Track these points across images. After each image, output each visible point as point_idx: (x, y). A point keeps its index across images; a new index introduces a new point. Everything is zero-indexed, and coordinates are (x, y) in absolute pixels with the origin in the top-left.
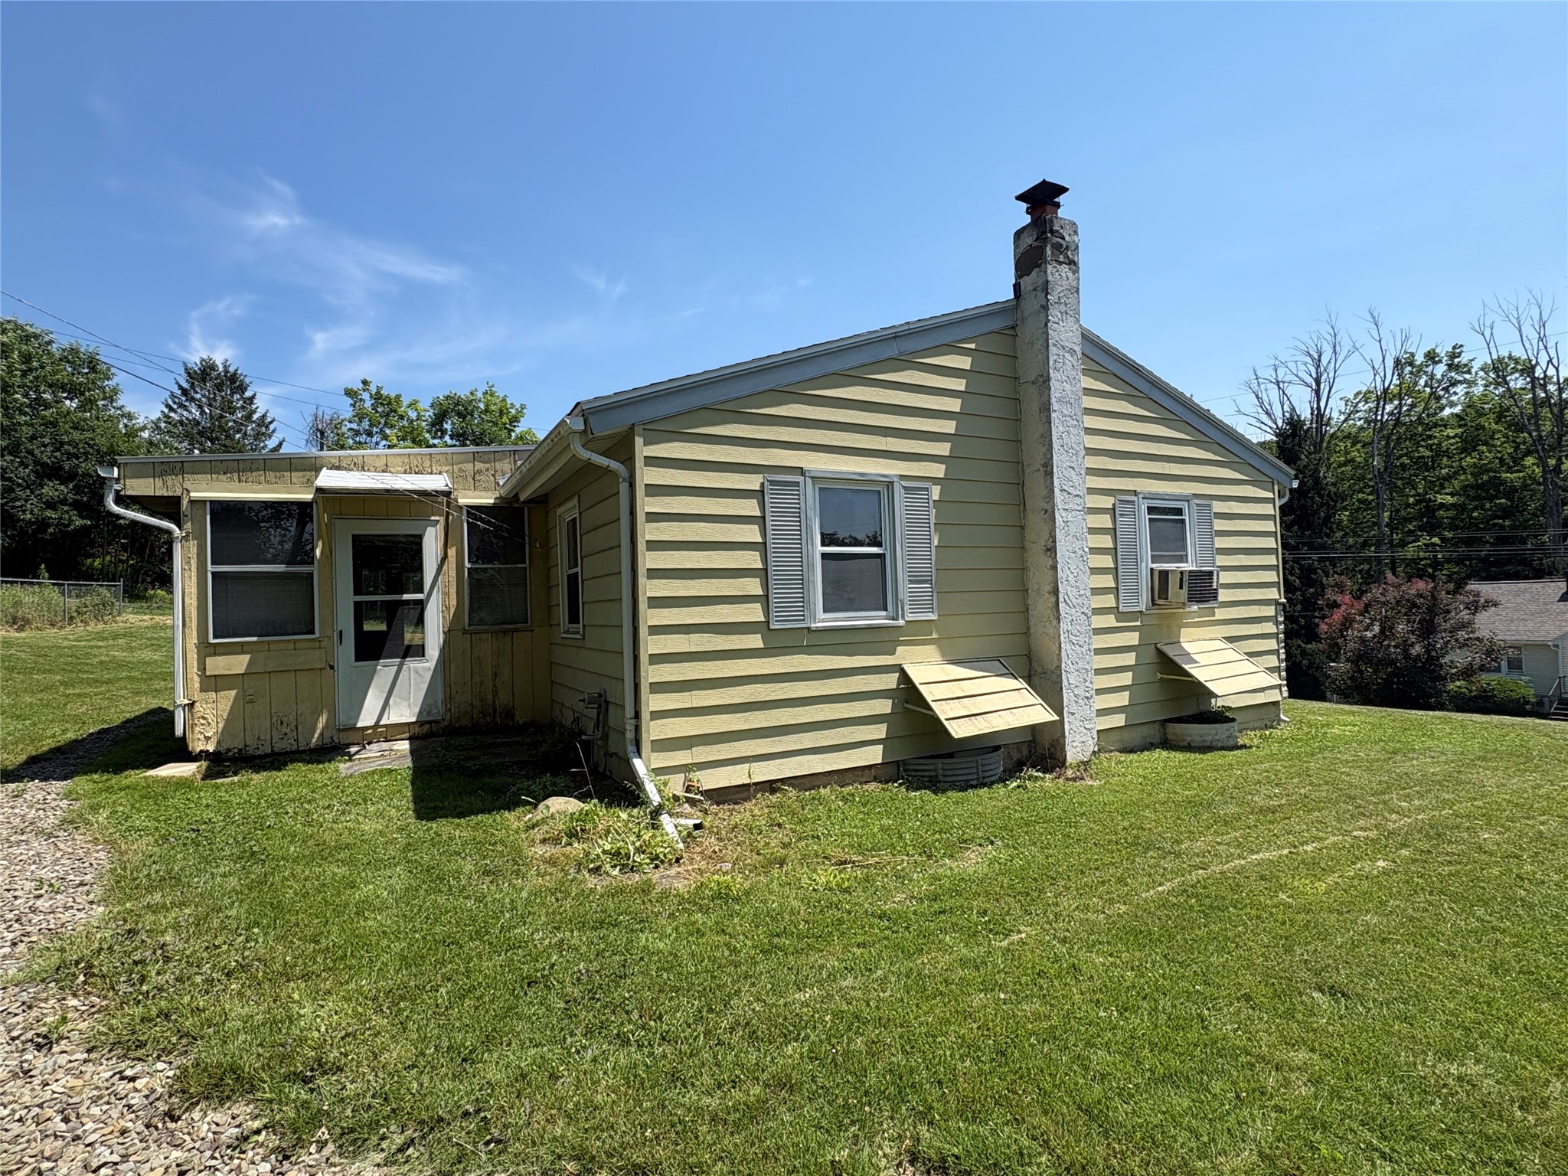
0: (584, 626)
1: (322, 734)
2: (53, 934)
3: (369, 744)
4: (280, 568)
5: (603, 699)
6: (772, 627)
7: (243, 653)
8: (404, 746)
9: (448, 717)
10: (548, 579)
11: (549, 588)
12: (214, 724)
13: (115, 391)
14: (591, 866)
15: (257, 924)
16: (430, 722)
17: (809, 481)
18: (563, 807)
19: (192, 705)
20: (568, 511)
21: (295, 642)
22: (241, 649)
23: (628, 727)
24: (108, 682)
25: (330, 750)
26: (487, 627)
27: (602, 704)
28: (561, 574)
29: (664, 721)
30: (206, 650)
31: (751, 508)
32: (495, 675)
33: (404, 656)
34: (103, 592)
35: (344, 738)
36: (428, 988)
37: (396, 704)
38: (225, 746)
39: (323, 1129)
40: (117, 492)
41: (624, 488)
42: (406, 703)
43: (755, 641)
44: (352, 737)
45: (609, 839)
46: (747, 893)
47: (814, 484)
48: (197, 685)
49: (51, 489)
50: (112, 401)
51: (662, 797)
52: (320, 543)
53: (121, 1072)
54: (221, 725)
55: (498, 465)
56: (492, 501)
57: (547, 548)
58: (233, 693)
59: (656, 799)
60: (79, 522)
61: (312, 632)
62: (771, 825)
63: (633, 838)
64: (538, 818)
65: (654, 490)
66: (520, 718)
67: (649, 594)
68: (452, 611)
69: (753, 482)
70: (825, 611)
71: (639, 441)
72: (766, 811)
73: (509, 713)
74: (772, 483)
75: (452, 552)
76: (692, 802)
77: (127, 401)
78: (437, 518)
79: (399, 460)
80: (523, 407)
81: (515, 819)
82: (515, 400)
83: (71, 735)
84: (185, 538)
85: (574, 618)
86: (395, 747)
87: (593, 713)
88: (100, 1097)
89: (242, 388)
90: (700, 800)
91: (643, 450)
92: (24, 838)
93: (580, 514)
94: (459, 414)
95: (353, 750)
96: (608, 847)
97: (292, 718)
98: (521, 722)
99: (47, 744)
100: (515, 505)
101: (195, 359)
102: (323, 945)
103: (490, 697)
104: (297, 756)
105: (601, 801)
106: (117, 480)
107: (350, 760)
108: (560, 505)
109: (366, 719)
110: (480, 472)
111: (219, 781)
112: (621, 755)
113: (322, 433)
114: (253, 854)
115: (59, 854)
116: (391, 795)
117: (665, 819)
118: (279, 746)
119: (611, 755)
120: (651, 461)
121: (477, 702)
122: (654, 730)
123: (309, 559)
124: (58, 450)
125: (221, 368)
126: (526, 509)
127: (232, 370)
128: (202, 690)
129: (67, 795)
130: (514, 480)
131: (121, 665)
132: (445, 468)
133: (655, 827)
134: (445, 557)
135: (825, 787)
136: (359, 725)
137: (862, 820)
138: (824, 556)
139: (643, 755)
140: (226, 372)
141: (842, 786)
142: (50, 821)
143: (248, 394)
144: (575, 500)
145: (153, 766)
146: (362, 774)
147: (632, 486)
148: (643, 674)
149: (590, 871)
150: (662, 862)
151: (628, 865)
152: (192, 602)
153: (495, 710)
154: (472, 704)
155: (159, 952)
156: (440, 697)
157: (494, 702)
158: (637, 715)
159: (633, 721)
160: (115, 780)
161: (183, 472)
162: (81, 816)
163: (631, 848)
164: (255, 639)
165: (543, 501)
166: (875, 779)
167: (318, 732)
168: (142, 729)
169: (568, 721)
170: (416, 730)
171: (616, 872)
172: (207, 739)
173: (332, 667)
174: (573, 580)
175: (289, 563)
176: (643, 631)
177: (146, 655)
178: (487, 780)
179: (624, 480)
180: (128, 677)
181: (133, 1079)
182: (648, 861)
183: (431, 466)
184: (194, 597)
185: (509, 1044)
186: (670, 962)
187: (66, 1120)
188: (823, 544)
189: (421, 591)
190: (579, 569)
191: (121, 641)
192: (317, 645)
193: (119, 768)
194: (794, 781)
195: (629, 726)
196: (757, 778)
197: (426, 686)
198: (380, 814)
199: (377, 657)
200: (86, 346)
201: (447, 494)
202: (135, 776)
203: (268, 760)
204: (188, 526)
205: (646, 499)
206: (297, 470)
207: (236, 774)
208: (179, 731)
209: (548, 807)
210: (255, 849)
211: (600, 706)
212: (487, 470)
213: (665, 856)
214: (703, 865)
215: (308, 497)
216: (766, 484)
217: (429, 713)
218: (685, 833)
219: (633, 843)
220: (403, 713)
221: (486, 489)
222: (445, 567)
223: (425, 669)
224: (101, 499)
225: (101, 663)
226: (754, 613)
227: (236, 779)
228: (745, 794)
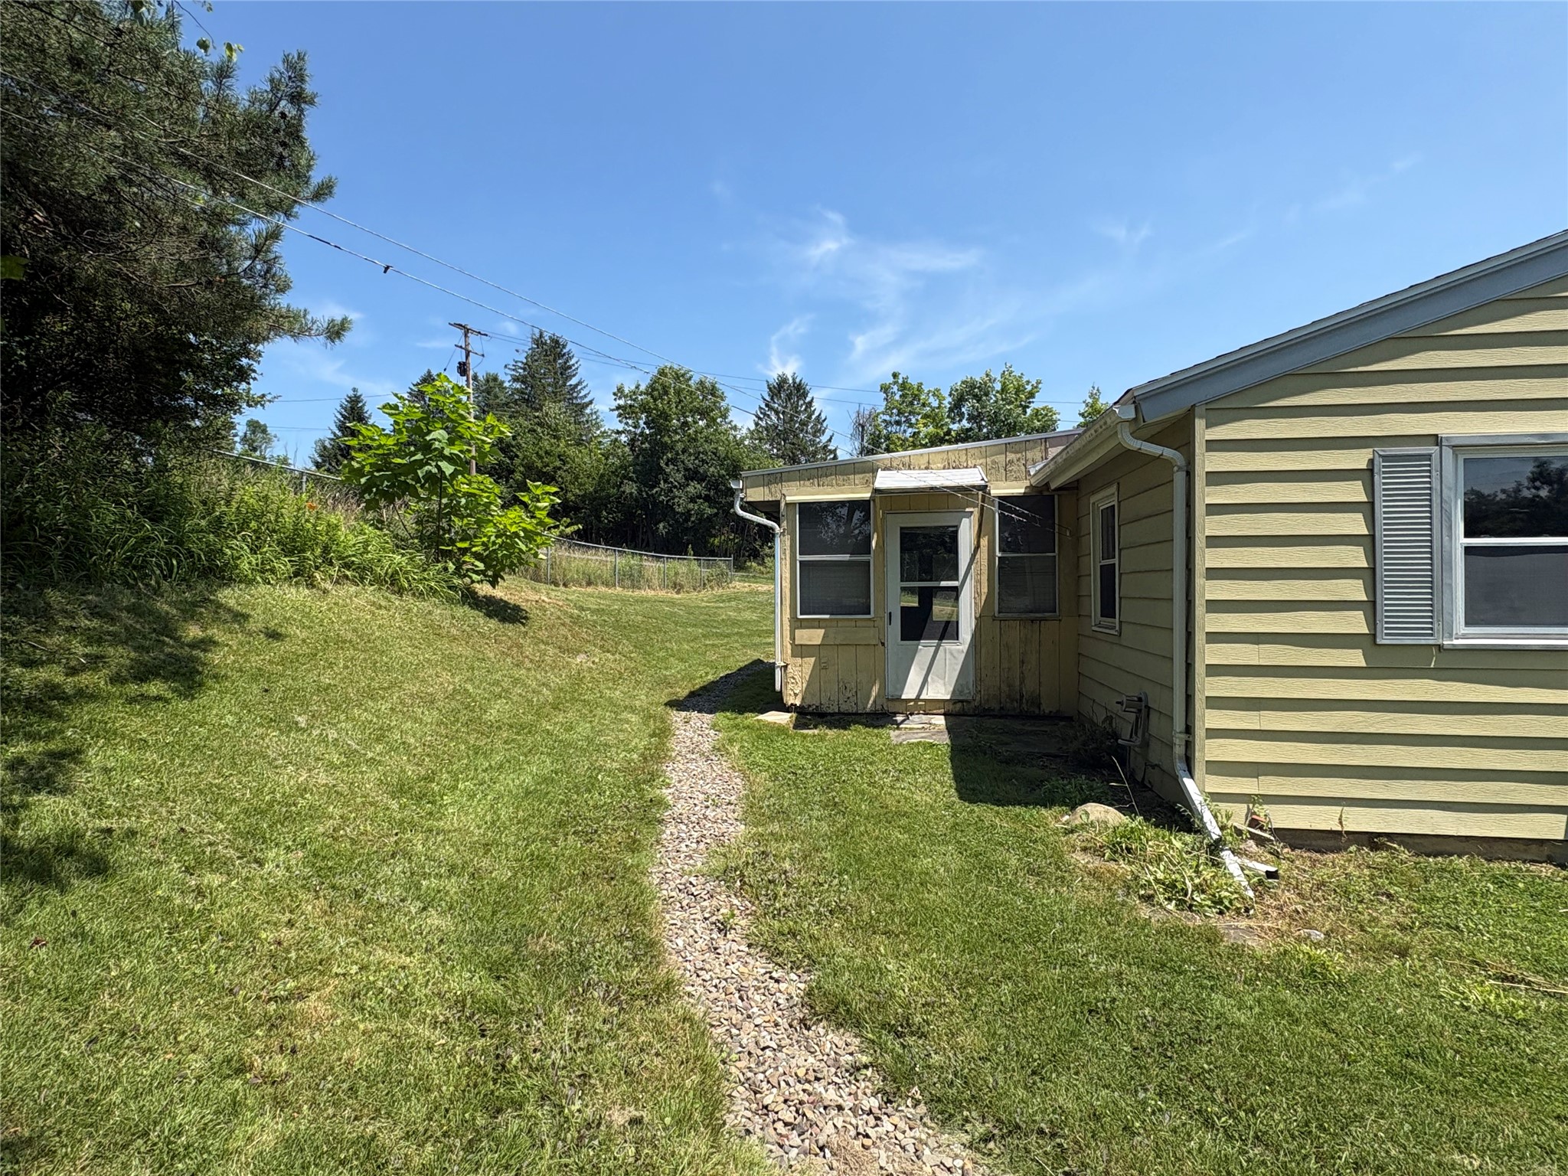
0: (1120, 622)
1: (875, 701)
2: (719, 838)
3: (911, 714)
4: (846, 557)
5: (1143, 704)
6: (1379, 641)
7: (819, 627)
8: (940, 721)
9: (978, 698)
10: (1078, 567)
11: (1078, 577)
12: (800, 684)
13: (727, 410)
14: (1142, 892)
15: (847, 872)
16: (962, 701)
17: (1448, 453)
18: (1102, 817)
19: (786, 667)
20: (1104, 498)
21: (856, 620)
22: (817, 625)
23: (1177, 741)
24: (728, 636)
25: (882, 717)
26: (1015, 615)
27: (1142, 709)
28: (1093, 564)
29: (1221, 741)
30: (796, 624)
31: (1355, 492)
32: (1022, 662)
33: (941, 638)
34: (722, 564)
35: (892, 708)
36: (990, 980)
37: (933, 681)
38: (808, 702)
39: (916, 1088)
40: (742, 499)
41: (1179, 478)
42: (942, 682)
43: (1355, 658)
44: (897, 707)
45: (1162, 868)
46: (1353, 981)
47: (1456, 456)
48: (789, 652)
49: (694, 488)
50: (726, 418)
51: (1222, 828)
52: (875, 536)
53: (770, 973)
54: (805, 685)
55: (1029, 455)
56: (1022, 491)
57: (1077, 537)
58: (813, 659)
59: (1215, 832)
60: (709, 511)
61: (869, 613)
62: (1377, 894)
63: (1190, 873)
64: (1078, 822)
65: (1217, 478)
66: (1047, 707)
67: (1208, 597)
68: (984, 598)
69: (1358, 459)
70: (1468, 624)
71: (1200, 424)
72: (1366, 872)
73: (1036, 701)
74: (1385, 458)
75: (984, 542)
76: (1260, 841)
77: (734, 417)
78: (971, 509)
79: (939, 457)
80: (1039, 382)
81: (1055, 819)
82: (1031, 377)
83: (710, 678)
84: (782, 534)
85: (1108, 610)
86: (933, 721)
87: (1132, 717)
88: (759, 988)
89: (805, 395)
90: (1269, 840)
91: (1204, 432)
92: (694, 757)
93: (1119, 502)
94: (975, 396)
95: (899, 718)
96: (1160, 876)
97: (853, 685)
98: (1047, 711)
99: (699, 683)
100: (1046, 493)
101: (773, 376)
102: (898, 908)
103: (1018, 683)
104: (857, 718)
105: (1146, 820)
106: (742, 490)
107: (898, 728)
108: (1093, 493)
109: (909, 693)
110: (1011, 462)
111: (805, 732)
112: (1165, 768)
113: (863, 427)
114: (836, 804)
115: (714, 775)
116: (935, 769)
117: (1227, 856)
118: (844, 708)
119: (1154, 766)
120: (1213, 445)
121: (1005, 688)
122: (1209, 750)
123: (867, 550)
124: (696, 458)
125: (791, 381)
126: (1056, 497)
127: (798, 381)
128: (793, 656)
129: (713, 727)
130: (1047, 470)
131: (735, 623)
132: (979, 462)
133: (1216, 865)
134: (978, 547)
135: (1460, 856)
136: (903, 697)
137: (1534, 920)
138: (1469, 550)
139: (1196, 776)
140: (794, 383)
141: (1489, 860)
142: (706, 747)
143: (808, 399)
144: (1113, 489)
145: (763, 711)
146: (909, 744)
147: (1190, 475)
148: (1198, 686)
149: (1141, 897)
150: (1228, 909)
151: (1185, 902)
152: (787, 584)
153: (1022, 696)
154: (1000, 688)
155: (783, 876)
156: (971, 678)
157: (1021, 689)
158: (1189, 730)
159: (1184, 736)
160: (740, 719)
161: (781, 481)
162: (724, 746)
163: (1189, 884)
164: (827, 616)
165: (1073, 488)
166: (1550, 860)
167: (872, 699)
168: (751, 678)
169: (1100, 717)
170: (950, 707)
171: (1171, 907)
172: (796, 695)
173: (883, 644)
174: (1108, 574)
175: (852, 553)
176: (1200, 638)
177: (747, 615)
178: (1019, 768)
179: (1180, 468)
180: (737, 633)
181: (777, 981)
182: (1209, 903)
183: (967, 460)
184: (788, 581)
185: (1077, 1073)
186: (1255, 1044)
187: (741, 998)
188: (1467, 535)
189: (957, 580)
190: (1116, 561)
191: (733, 603)
192: (872, 624)
193: (741, 710)
194: (1407, 840)
195: (1179, 741)
196: (1350, 827)
197: (959, 667)
198: (929, 788)
199: (919, 638)
200: (710, 379)
201: (983, 488)
202: (752, 718)
203: (837, 717)
204: (784, 524)
205: (1207, 489)
206: (859, 473)
207: (815, 727)
208: (778, 687)
209: (1087, 813)
210: (837, 800)
211: (1140, 711)
212: (1018, 460)
213: (1231, 902)
214: (1282, 925)
215: (867, 495)
216: (1377, 460)
217: (961, 692)
218: (1256, 879)
219: (1192, 879)
220: (940, 690)
221: (1016, 479)
222: (978, 556)
223: (959, 651)
224: (732, 505)
225: (723, 620)
226: (1356, 623)
227: (816, 732)
228: (1331, 843)
